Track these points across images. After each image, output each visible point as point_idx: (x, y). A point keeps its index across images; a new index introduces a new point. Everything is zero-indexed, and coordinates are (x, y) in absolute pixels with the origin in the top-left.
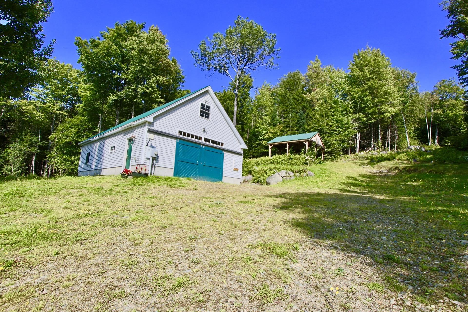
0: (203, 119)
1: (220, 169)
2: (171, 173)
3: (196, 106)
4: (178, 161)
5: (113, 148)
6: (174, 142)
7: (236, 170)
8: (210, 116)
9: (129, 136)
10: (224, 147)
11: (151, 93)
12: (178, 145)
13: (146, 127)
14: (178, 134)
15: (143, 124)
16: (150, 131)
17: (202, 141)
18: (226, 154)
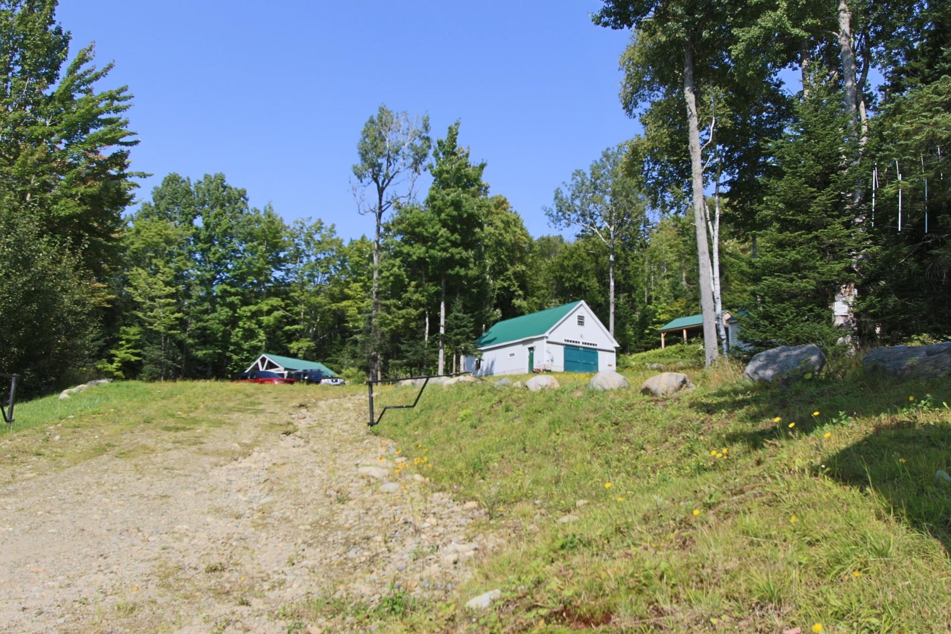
0: (580, 327)
1: (596, 364)
2: (562, 369)
3: (574, 319)
4: (566, 361)
5: (512, 355)
6: (562, 348)
7: (610, 365)
8: (585, 323)
9: (530, 345)
10: (597, 347)
11: (509, 287)
12: (565, 349)
13: (545, 340)
14: (564, 342)
15: (542, 338)
16: (548, 342)
17: (581, 345)
18: (600, 353)
